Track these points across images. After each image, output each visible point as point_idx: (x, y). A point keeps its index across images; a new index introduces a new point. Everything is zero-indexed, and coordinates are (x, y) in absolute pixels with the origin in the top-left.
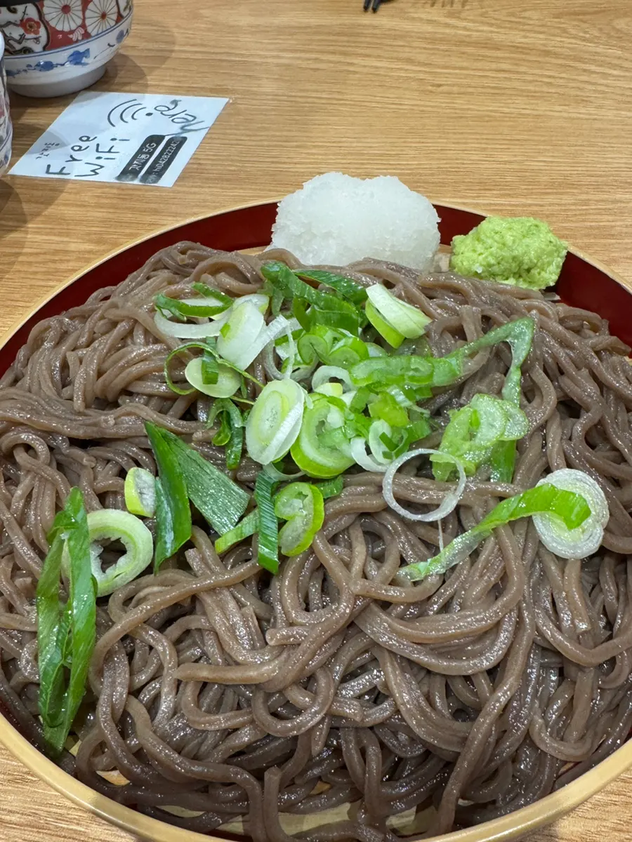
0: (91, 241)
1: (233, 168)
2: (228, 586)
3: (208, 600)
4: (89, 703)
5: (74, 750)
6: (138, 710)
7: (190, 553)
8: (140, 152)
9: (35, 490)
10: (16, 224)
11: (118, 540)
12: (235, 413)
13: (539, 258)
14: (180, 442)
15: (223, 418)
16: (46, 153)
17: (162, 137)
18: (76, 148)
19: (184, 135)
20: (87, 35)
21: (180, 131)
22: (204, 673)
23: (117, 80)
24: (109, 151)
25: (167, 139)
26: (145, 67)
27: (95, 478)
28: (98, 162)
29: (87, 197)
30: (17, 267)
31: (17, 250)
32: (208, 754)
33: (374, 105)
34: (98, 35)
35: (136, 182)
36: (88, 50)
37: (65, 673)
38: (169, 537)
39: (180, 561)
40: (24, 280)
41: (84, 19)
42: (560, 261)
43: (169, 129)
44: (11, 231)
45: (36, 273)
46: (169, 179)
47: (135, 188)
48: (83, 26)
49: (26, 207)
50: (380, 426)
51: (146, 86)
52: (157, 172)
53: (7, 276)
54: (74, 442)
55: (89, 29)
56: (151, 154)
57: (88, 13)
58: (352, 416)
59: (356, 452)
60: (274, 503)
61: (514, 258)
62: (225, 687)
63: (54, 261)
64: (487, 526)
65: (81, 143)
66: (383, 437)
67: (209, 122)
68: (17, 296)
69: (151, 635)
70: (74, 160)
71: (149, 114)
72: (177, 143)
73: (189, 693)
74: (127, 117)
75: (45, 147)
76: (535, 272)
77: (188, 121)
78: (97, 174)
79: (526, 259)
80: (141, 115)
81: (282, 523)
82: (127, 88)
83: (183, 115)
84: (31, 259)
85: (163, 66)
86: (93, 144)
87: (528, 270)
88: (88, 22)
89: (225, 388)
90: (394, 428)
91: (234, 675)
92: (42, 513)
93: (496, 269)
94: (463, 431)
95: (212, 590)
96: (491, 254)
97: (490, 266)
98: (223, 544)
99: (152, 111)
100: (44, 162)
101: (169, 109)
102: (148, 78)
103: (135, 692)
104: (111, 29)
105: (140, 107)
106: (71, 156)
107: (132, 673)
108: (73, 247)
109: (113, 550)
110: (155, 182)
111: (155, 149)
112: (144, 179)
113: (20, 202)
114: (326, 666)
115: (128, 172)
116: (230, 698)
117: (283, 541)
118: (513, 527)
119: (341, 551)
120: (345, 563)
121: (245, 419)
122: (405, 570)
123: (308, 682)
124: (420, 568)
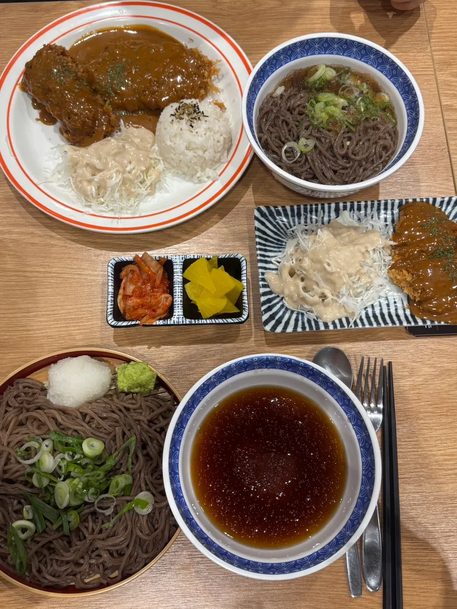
2: (58, 537)
3: (54, 542)
4: (30, 565)
6: (42, 566)
7: (47, 529)
11: (25, 528)
13: (146, 382)
15: (47, 490)
22: (57, 558)
27: (13, 507)
32: (62, 575)
37: (22, 563)
38: (39, 525)
39: (44, 531)
42: (154, 380)
50: (92, 490)
54: (2, 494)
59: (86, 499)
60: (66, 516)
61: (138, 383)
62: (63, 561)
64: (122, 512)
66: (93, 494)
69: (42, 550)
76: (146, 386)
81: (69, 522)
87: (144, 385)
89: (45, 481)
90: (96, 489)
91: (64, 559)
93: (132, 386)
94: (115, 485)
95: (55, 539)
96: (130, 383)
97: (130, 386)
98: (55, 526)
103: (40, 561)
107: (38, 557)
109: (24, 530)
114: (87, 552)
117: (70, 526)
118: (129, 511)
119: (86, 524)
120: (87, 528)
121: (54, 490)
122: (103, 526)
123: (82, 558)
124: (106, 525)
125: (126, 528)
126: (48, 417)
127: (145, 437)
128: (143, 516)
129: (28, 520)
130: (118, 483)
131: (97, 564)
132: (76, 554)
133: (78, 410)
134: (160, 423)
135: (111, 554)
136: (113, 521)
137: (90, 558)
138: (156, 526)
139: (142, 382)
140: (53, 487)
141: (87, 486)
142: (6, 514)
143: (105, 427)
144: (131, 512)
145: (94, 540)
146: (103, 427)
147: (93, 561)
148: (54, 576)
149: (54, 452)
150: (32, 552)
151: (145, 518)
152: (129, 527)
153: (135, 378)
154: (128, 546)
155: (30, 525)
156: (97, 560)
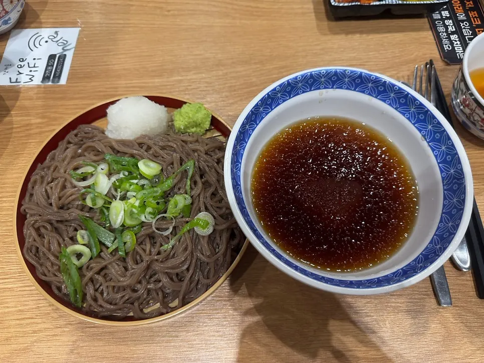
0: (39, 118)
1: (88, 70)
2: (114, 262)
3: (110, 266)
4: (85, 295)
5: (85, 305)
6: (98, 295)
7: (102, 254)
8: (48, 65)
9: (51, 241)
10: (6, 113)
11: (80, 253)
12: (105, 211)
13: (202, 120)
14: (90, 220)
15: (102, 212)
16: (7, 71)
17: (55, 55)
18: (19, 66)
19: (64, 53)
20: (7, 13)
21: (62, 51)
22: (113, 284)
23: (27, 20)
24: (34, 67)
25: (58, 56)
26: (38, 10)
27: (68, 233)
28: (31, 73)
29: (31, 93)
30: (14, 135)
31: (10, 127)
32: (119, 303)
33: (143, 26)
34: (12, 10)
35: (50, 83)
36: (10, 18)
37: (76, 291)
38: (94, 250)
39: (99, 256)
40: (19, 141)
41: (3, 7)
42: (210, 119)
43: (57, 50)
44: (5, 117)
45: (22, 136)
46: (63, 80)
47: (51, 87)
48: (4, 9)
49: (8, 103)
50: (149, 210)
51: (41, 23)
52: (58, 76)
53: (11, 140)
54: (58, 221)
55: (7, 10)
56: (53, 66)
57: (4, 4)
58: (139, 209)
59: (143, 219)
60: (122, 237)
61: (194, 122)
62: (119, 287)
63: (27, 130)
64: (182, 233)
65: (21, 63)
66: (150, 213)
67: (74, 45)
68: (18, 149)
69: (97, 276)
70: (21, 73)
71: (46, 42)
72: (63, 58)
73: (110, 289)
74: (37, 45)
75: (5, 67)
76: (202, 125)
77: (65, 44)
78: (32, 80)
79: (198, 122)
80: (43, 42)
81: (125, 243)
82: (32, 25)
83: (61, 41)
84: (18, 130)
85: (46, 9)
86: (25, 63)
87: (200, 124)
88: (5, 7)
89: (100, 203)
90: (153, 208)
91: (120, 284)
92: (54, 247)
93: (188, 125)
94: (174, 206)
95: (110, 263)
96: (186, 121)
97: (186, 125)
98: (110, 250)
99: (47, 39)
100: (7, 76)
101: (55, 38)
102: (41, 17)
103: (96, 290)
104: (17, 5)
105: (41, 37)
106: (18, 71)
107: (94, 286)
108: (33, 121)
109: (79, 256)
110: (58, 82)
111: (54, 63)
112: (53, 82)
113: (4, 100)
114: (145, 276)
115: (46, 78)
116: (121, 289)
117: (126, 248)
118: (189, 231)
119: (143, 246)
120: (144, 251)
121: (108, 212)
122: (162, 248)
123: (140, 282)
124: (165, 247)
125: (186, 249)
126: (105, 146)
127: (203, 164)
128: (203, 237)
129: (84, 245)
130: (177, 203)
131: (156, 290)
132: (133, 279)
133: (135, 141)
134: (217, 154)
135: (171, 279)
136: (172, 242)
137: (148, 283)
138: (217, 250)
139: (197, 119)
140: (108, 209)
141: (143, 205)
142: (61, 240)
143: (163, 156)
144: (191, 233)
145: (152, 262)
146: (160, 155)
147: (151, 286)
148: (111, 304)
149: (110, 175)
150: (86, 279)
151: (206, 239)
152: (189, 249)
153: (191, 115)
154: (188, 269)
155: (85, 250)
156: (155, 285)
